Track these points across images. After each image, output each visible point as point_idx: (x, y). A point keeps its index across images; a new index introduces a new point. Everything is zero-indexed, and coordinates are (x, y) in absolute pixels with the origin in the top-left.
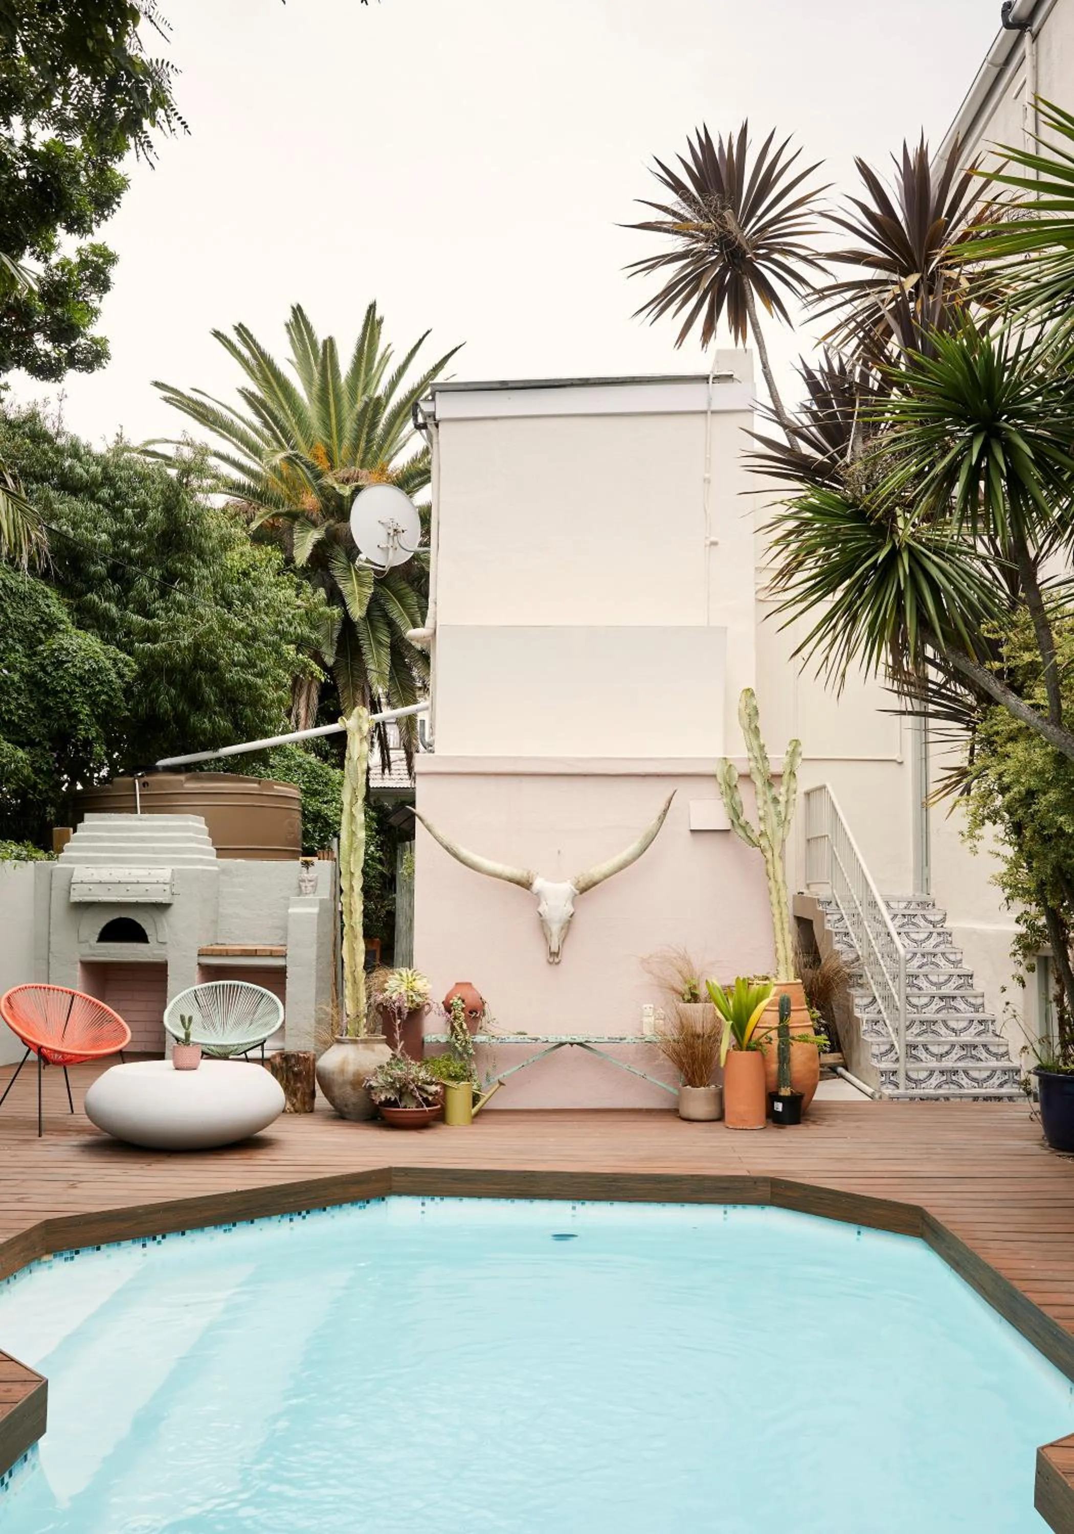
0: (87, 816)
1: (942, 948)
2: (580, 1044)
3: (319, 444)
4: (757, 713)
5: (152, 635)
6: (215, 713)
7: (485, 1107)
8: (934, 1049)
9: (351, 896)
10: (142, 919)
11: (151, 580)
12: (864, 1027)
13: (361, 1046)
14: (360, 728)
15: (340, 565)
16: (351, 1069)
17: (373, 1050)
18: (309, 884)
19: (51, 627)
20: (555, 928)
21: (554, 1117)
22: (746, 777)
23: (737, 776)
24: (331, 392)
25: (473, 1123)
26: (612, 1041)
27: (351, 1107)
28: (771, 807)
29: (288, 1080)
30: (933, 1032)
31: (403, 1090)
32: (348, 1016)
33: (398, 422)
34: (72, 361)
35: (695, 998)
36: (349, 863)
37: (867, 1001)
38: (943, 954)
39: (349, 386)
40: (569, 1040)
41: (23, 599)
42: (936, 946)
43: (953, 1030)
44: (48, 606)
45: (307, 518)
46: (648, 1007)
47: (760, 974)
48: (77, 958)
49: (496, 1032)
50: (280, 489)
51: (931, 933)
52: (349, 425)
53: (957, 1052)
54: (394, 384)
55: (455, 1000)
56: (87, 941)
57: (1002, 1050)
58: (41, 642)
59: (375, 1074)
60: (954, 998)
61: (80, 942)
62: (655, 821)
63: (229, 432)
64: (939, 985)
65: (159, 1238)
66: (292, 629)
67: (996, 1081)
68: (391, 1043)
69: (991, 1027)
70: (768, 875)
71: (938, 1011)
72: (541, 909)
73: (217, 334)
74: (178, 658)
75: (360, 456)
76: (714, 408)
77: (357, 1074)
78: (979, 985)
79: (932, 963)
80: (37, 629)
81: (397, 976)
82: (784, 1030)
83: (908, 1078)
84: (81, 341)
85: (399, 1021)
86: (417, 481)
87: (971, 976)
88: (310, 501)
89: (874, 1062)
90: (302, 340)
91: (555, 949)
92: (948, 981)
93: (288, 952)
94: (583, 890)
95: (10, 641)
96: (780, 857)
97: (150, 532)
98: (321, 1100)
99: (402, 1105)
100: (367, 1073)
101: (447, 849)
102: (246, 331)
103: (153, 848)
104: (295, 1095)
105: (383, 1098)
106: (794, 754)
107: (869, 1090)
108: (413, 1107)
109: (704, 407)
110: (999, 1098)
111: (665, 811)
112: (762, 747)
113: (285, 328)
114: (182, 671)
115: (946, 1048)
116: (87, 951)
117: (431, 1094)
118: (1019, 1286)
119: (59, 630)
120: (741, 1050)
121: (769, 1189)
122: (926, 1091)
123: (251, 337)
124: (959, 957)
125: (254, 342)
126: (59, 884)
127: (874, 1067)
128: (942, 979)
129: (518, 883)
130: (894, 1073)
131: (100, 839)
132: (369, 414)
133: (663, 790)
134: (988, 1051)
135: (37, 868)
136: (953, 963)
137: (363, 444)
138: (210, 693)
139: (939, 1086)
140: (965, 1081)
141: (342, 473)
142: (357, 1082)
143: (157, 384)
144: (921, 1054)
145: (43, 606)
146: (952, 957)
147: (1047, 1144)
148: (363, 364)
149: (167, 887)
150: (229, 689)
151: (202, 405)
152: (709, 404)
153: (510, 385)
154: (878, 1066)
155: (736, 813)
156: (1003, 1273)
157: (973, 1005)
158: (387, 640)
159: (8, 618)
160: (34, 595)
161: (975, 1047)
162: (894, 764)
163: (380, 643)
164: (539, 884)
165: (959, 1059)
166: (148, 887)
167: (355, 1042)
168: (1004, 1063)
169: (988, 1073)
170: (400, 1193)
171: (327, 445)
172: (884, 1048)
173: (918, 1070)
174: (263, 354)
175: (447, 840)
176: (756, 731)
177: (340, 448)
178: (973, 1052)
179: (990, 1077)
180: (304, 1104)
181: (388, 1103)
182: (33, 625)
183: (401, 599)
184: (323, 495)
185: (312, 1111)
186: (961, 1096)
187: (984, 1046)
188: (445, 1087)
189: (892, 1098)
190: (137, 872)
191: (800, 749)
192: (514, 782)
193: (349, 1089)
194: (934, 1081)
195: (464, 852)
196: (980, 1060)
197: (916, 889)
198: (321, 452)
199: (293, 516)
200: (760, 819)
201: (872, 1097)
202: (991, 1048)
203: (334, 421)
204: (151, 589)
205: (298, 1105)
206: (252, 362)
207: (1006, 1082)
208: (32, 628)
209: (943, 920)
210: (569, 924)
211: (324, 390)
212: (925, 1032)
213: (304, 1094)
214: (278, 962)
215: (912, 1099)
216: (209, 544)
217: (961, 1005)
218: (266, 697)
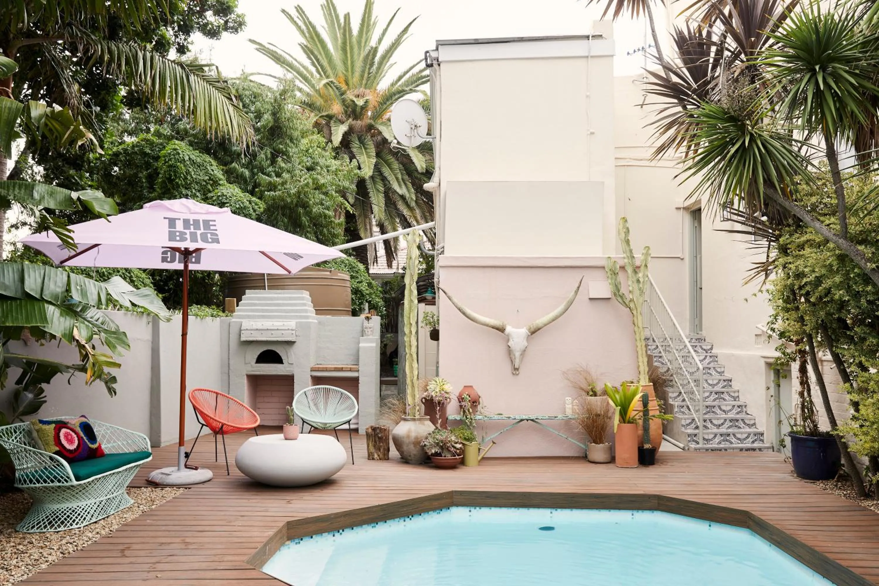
0: (247, 291)
1: (712, 365)
2: (532, 420)
3: (341, 74)
4: (629, 231)
5: (272, 187)
6: (308, 232)
7: (486, 456)
8: (716, 422)
9: (410, 337)
10: (279, 350)
11: (265, 154)
12: (676, 410)
13: (417, 422)
14: (415, 241)
15: (356, 145)
16: (413, 435)
17: (424, 425)
18: (369, 330)
19: (216, 183)
20: (517, 354)
21: (520, 462)
22: (623, 268)
23: (618, 267)
24: (348, 44)
25: (479, 465)
26: (550, 418)
27: (412, 456)
28: (636, 285)
29: (375, 442)
30: (713, 412)
31: (443, 446)
32: (409, 405)
33: (384, 62)
34: (226, 28)
35: (595, 394)
36: (409, 318)
37: (676, 394)
38: (714, 368)
39: (358, 42)
40: (527, 417)
41: (199, 167)
42: (709, 363)
43: (724, 411)
44: (213, 171)
45: (336, 118)
46: (569, 399)
47: (628, 380)
48: (245, 373)
49: (487, 414)
50: (319, 102)
51: (706, 356)
52: (359, 64)
53: (728, 424)
54: (380, 40)
55: (465, 396)
56: (250, 363)
57: (752, 422)
58: (210, 192)
59: (427, 438)
60: (723, 393)
61: (246, 364)
62: (573, 293)
63: (292, 68)
64: (713, 386)
65: (341, 531)
66: (340, 183)
67: (750, 440)
68: (433, 421)
69: (744, 409)
70: (634, 324)
71: (714, 400)
72: (509, 344)
73: (283, 11)
74: (289, 200)
75: (364, 82)
76: (592, 54)
77: (417, 438)
78: (735, 385)
79: (708, 373)
80: (207, 183)
81: (433, 382)
82: (646, 412)
83: (704, 439)
84: (233, 16)
85: (438, 408)
86: (396, 97)
87: (731, 381)
88: (337, 108)
89: (683, 429)
90: (330, 14)
91: (516, 366)
92: (718, 383)
93: (360, 369)
94: (533, 333)
95: (194, 191)
96: (641, 314)
97: (264, 127)
98: (394, 452)
99: (443, 455)
100: (421, 437)
101: (460, 310)
102: (301, 9)
103: (284, 310)
104: (380, 450)
105: (433, 451)
106: (647, 254)
107: (682, 445)
108: (449, 456)
109: (587, 54)
110: (754, 450)
111: (578, 288)
112: (631, 251)
113: (320, 8)
114: (290, 208)
115: (722, 421)
116: (250, 369)
117: (458, 449)
118: (831, 556)
119: (220, 184)
120: (624, 423)
121: (656, 501)
122: (714, 445)
123: (304, 12)
124: (722, 370)
125: (305, 15)
126: (234, 331)
127: (683, 432)
128: (715, 382)
129: (498, 329)
130: (695, 435)
131: (255, 305)
132: (370, 57)
133: (577, 275)
134: (745, 423)
135: (221, 322)
136: (719, 373)
137: (366, 75)
138: (304, 220)
139: (720, 443)
140: (734, 440)
141: (356, 92)
142: (417, 442)
143: (250, 41)
144: (709, 425)
145: (210, 170)
146: (719, 370)
147: (795, 475)
148: (365, 28)
149: (294, 332)
150: (314, 218)
151: (275, 52)
152: (589, 52)
153: (480, 41)
154: (686, 431)
155: (617, 288)
156: (816, 549)
157: (733, 397)
158: (382, 189)
159: (192, 177)
160: (205, 164)
161: (737, 421)
162: (679, 260)
163: (378, 190)
164: (509, 329)
165: (729, 428)
166: (283, 332)
167: (414, 420)
168: (753, 430)
169: (746, 435)
170: (457, 505)
171: (345, 76)
172: (688, 421)
173: (708, 434)
174: (310, 23)
175: (460, 305)
176: (628, 242)
177: (352, 78)
178: (736, 424)
179: (747, 437)
180: (384, 455)
181: (436, 454)
182: (205, 181)
183: (389, 165)
184: (344, 105)
185: (388, 459)
186: (733, 449)
187: (742, 420)
188: (463, 444)
189: (696, 449)
190: (277, 324)
191: (650, 252)
192: (493, 271)
193: (412, 447)
194: (717, 440)
195: (469, 311)
196: (740, 428)
197: (690, 331)
198: (342, 80)
199: (330, 117)
200: (630, 292)
201: (683, 449)
202: (746, 421)
203: (349, 62)
204: (266, 161)
205: (381, 456)
206: (303, 27)
207: (756, 440)
208: (205, 183)
209: (711, 349)
210: (524, 352)
211: (344, 43)
212: (709, 412)
213: (384, 449)
214: (354, 374)
215: (707, 450)
216: (296, 134)
217: (727, 397)
218: (334, 223)
